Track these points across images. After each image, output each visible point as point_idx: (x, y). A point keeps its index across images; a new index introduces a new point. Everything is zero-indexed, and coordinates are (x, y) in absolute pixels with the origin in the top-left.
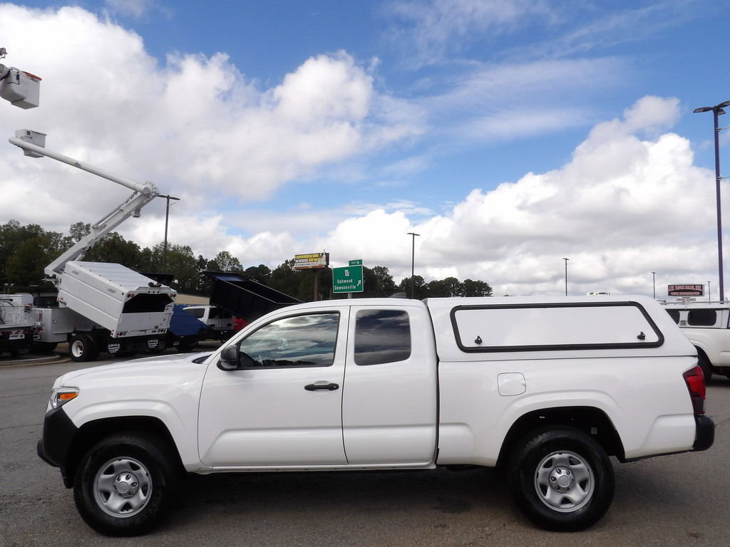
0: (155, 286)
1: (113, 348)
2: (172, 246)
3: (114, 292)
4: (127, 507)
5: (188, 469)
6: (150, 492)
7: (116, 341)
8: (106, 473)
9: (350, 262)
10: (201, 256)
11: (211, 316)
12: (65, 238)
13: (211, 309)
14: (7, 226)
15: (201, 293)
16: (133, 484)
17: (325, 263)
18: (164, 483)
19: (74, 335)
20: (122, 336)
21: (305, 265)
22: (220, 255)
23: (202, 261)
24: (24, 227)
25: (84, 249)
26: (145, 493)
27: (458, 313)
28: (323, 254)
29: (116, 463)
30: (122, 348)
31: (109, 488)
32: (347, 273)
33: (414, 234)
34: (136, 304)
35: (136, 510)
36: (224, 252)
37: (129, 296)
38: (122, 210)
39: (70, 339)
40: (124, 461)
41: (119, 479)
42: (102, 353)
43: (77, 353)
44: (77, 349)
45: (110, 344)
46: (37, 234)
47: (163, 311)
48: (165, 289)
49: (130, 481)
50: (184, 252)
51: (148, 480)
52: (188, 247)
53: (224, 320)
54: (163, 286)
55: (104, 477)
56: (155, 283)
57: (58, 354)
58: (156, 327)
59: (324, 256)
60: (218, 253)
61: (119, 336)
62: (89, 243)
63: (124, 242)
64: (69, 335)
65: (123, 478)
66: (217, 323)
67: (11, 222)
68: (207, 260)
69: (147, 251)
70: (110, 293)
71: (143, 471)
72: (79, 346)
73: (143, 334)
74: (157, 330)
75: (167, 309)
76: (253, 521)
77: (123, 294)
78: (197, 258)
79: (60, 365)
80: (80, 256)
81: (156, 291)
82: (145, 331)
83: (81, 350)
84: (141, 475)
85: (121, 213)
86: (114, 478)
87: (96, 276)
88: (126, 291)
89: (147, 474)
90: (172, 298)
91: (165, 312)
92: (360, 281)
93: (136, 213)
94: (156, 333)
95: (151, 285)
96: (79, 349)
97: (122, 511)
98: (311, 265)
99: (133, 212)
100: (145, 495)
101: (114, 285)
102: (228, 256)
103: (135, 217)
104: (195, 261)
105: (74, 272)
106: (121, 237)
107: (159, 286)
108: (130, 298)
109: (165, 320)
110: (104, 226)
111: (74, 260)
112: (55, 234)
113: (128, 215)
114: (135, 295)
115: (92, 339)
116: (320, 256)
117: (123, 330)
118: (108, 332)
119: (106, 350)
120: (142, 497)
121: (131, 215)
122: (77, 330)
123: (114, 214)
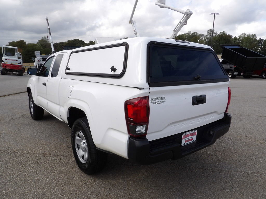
2: (247, 35)
12: (205, 36)
13: (222, 60)
14: (188, 33)
23: (261, 40)
24: (192, 33)
46: (196, 35)
52: (254, 34)
63: (227, 35)
67: (189, 32)
68: (263, 39)
69: (235, 38)
78: (258, 39)
93: (185, 23)
106: (226, 33)
110: (177, 30)
112: (202, 35)
121: (183, 24)
123: (178, 26)
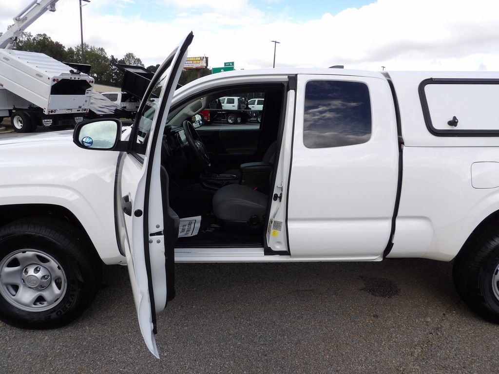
0: (75, 73)
1: (48, 123)
2: (90, 47)
3: (41, 76)
4: (40, 299)
5: (106, 262)
6: (64, 285)
7: (48, 117)
8: (9, 265)
9: (225, 64)
10: (112, 56)
11: (123, 100)
13: (123, 95)
15: (115, 85)
16: (43, 277)
17: (205, 65)
18: (80, 278)
19: (14, 111)
20: (53, 113)
21: (190, 66)
22: (127, 56)
23: (113, 61)
25: (11, 39)
26: (59, 286)
27: (428, 88)
28: (203, 57)
29: (19, 255)
30: (54, 122)
31: (17, 281)
33: (276, 42)
34: (61, 87)
35: (50, 304)
36: (129, 54)
37: (54, 80)
38: (39, 4)
39: (11, 114)
40: (30, 253)
41: (26, 272)
42: (38, 126)
43: (18, 125)
44: (18, 122)
45: (44, 119)
47: (84, 94)
48: (83, 76)
49: (39, 275)
50: (99, 52)
51: (60, 273)
52: (102, 49)
53: (133, 103)
54: (82, 73)
55: (8, 270)
56: (75, 71)
57: (4, 126)
58: (80, 107)
59: (205, 59)
60: (126, 54)
61: (50, 113)
62: (15, 33)
63: (52, 42)
64: (10, 111)
65: (31, 271)
66: (128, 106)
68: (117, 59)
69: (70, 50)
70: (38, 77)
71: (53, 264)
72: (19, 121)
73: (69, 112)
74: (81, 109)
75: (88, 93)
76: (182, 307)
77: (49, 78)
78: (110, 57)
79: (5, 134)
80: (9, 45)
81: (77, 77)
82: (71, 110)
83: (21, 123)
84: (52, 268)
85: (38, 6)
86: (21, 271)
87: (24, 62)
88: (52, 76)
89: (59, 268)
90: (91, 84)
91: (86, 95)
93: (52, 7)
94: (81, 112)
95: (72, 72)
96: (19, 122)
97: (35, 304)
98: (195, 66)
99: (49, 6)
100: (59, 288)
101: (42, 71)
102: (133, 57)
103: (51, 10)
104: (108, 59)
105: (4, 58)
106: (50, 38)
107: (79, 74)
108: (56, 82)
109: (86, 101)
110: (25, 18)
111: (4, 48)
113: (44, 10)
114: (59, 80)
115: (29, 115)
116: (201, 59)
117: (53, 109)
118: (40, 110)
119: (41, 124)
120: (57, 291)
121: (47, 9)
122: (17, 107)
123: (32, 8)
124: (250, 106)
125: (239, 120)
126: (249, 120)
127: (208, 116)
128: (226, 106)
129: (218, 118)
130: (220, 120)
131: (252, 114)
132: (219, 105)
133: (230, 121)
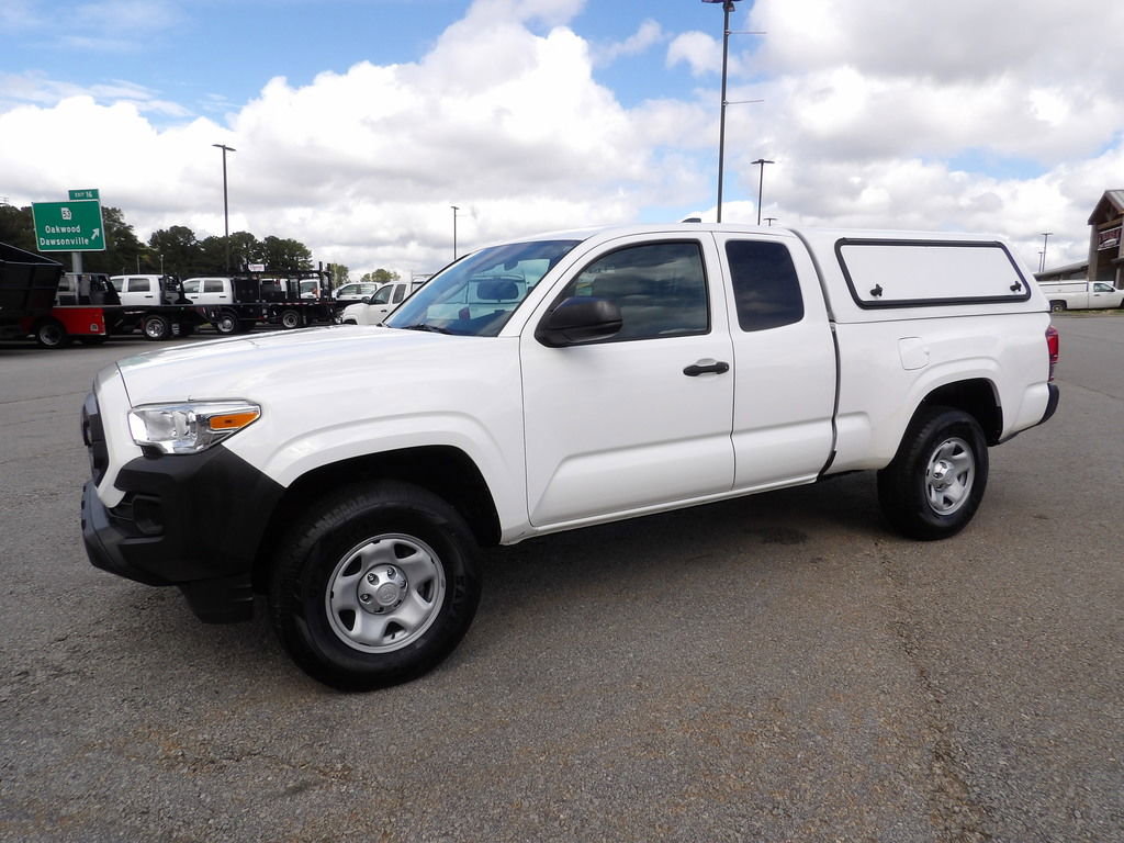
4: (392, 629)
8: (346, 573)
9: (71, 193)
26: (425, 596)
27: (844, 249)
31: (352, 602)
32: (66, 214)
33: (224, 148)
40: (386, 542)
41: (374, 581)
49: (398, 580)
51: (433, 570)
55: (342, 581)
71: (422, 554)
86: (358, 580)
92: (96, 231)
97: (384, 639)
100: (427, 600)
120: (425, 606)
124: (188, 296)
125: (176, 330)
126: (196, 329)
127: (99, 323)
128: (128, 298)
129: (127, 328)
130: (130, 332)
131: (208, 315)
132: (112, 295)
133: (152, 333)
